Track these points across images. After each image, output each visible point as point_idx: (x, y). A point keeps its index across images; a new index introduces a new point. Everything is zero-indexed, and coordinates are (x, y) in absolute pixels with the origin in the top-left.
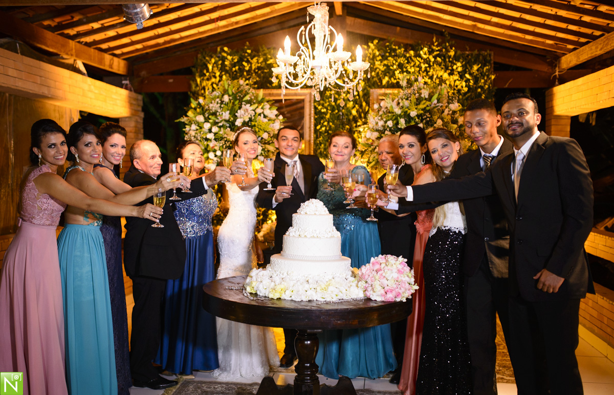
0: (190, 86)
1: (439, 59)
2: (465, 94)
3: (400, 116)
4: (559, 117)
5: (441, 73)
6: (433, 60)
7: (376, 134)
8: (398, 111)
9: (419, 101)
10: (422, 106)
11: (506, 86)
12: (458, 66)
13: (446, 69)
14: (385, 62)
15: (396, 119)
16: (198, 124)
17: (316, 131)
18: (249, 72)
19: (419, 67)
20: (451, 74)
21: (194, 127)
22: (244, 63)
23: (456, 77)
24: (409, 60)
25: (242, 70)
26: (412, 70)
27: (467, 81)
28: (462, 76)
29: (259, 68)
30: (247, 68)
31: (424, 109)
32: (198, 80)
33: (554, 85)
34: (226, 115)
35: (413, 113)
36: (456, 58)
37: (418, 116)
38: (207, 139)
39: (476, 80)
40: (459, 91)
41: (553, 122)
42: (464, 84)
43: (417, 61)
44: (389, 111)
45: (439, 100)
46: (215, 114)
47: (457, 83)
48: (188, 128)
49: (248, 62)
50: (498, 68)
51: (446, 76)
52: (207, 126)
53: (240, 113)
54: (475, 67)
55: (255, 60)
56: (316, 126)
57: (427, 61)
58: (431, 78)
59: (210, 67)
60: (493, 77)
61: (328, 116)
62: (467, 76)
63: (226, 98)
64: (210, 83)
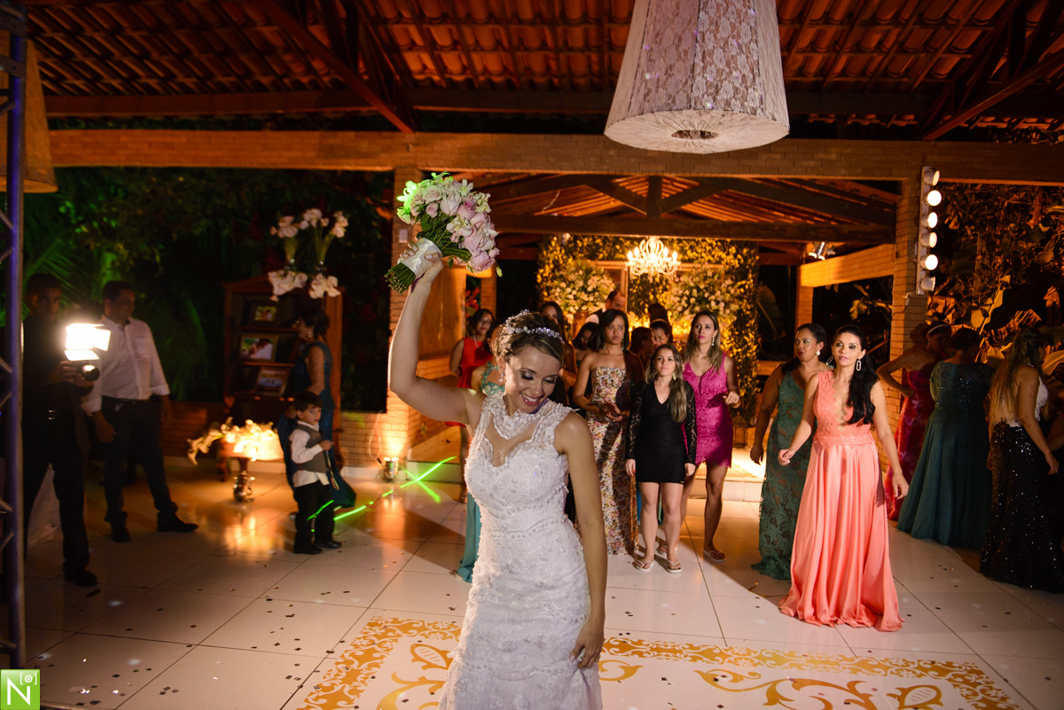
0: (537, 257)
1: (719, 244)
2: (737, 269)
3: (694, 288)
4: (805, 288)
5: (721, 253)
6: (715, 244)
7: (678, 299)
8: (692, 284)
9: (706, 278)
10: (708, 282)
11: (768, 263)
12: (733, 250)
13: (724, 251)
14: (681, 245)
15: (691, 289)
16: (561, 288)
17: (629, 293)
18: (581, 248)
19: (705, 248)
20: (728, 254)
21: (558, 290)
22: (579, 242)
23: (731, 257)
24: (698, 243)
25: (576, 246)
26: (700, 251)
27: (739, 260)
28: (735, 256)
29: (588, 245)
30: (580, 245)
31: (709, 284)
32: (545, 253)
33: (802, 264)
34: (581, 283)
35: (702, 286)
36: (732, 243)
37: (705, 288)
38: (568, 299)
39: (745, 259)
40: (733, 267)
41: (801, 290)
42: (737, 262)
43: (704, 244)
44: (685, 285)
45: (719, 278)
46: (573, 282)
47: (732, 261)
48: (554, 290)
49: (581, 241)
50: (763, 250)
51: (724, 256)
52: (569, 290)
53: (590, 282)
54: (745, 251)
55: (586, 239)
56: (629, 288)
57: (711, 245)
58: (713, 256)
59: (553, 243)
60: (758, 258)
61: (638, 282)
62: (739, 256)
63: (581, 272)
64: (552, 255)
